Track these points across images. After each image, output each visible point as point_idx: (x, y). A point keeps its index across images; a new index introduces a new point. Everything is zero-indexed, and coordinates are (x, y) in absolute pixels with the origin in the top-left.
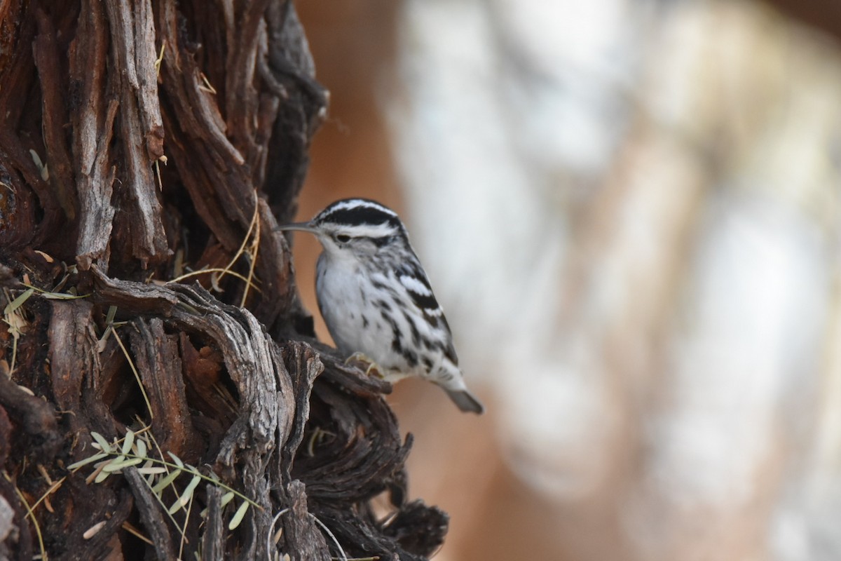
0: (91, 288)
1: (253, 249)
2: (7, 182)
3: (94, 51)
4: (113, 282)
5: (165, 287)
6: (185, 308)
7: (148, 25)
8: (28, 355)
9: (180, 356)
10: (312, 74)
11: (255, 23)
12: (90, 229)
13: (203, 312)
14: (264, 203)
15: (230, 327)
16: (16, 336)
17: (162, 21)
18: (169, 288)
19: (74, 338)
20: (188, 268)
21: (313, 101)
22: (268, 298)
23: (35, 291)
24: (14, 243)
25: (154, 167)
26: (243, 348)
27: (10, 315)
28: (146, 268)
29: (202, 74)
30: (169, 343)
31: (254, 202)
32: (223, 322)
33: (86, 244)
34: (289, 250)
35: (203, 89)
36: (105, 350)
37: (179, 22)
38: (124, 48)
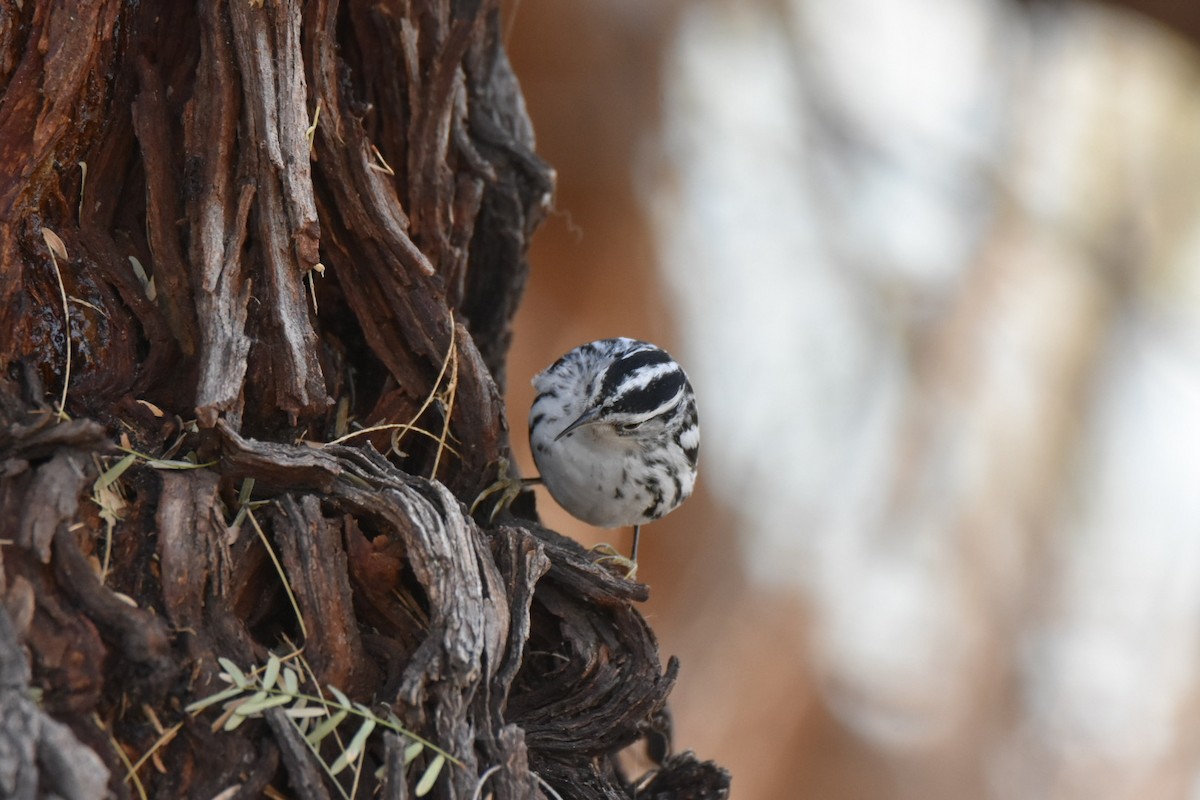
0: (217, 453)
1: (449, 396)
2: (97, 302)
3: (220, 114)
4: (249, 445)
5: (323, 450)
6: (351, 480)
7: (296, 77)
8: (128, 549)
9: (345, 548)
10: (532, 145)
11: (449, 75)
12: (216, 369)
13: (377, 486)
14: (464, 330)
15: (416, 508)
16: (111, 522)
17: (316, 72)
18: (328, 451)
19: (194, 524)
20: (355, 424)
21: (532, 184)
22: (470, 466)
23: (137, 458)
24: (108, 389)
25: (306, 280)
26: (435, 537)
27: (102, 492)
28: (295, 424)
29: (373, 147)
30: (329, 531)
31: (450, 329)
32: (406, 500)
33: (209, 390)
34: (499, 397)
35: (375, 169)
36: (238, 541)
37: (340, 74)
38: (263, 111)
